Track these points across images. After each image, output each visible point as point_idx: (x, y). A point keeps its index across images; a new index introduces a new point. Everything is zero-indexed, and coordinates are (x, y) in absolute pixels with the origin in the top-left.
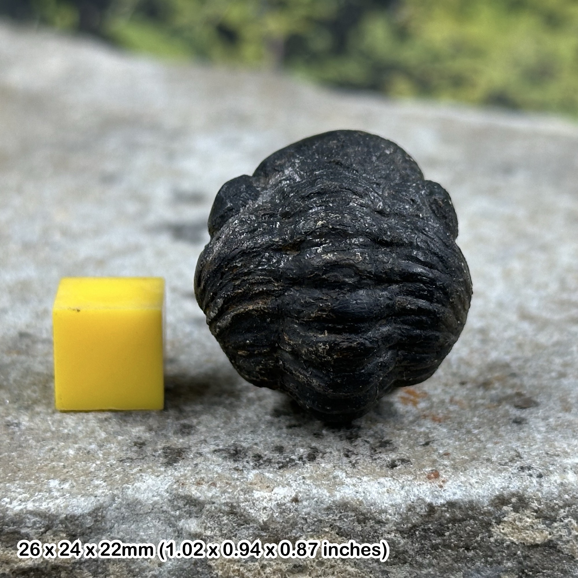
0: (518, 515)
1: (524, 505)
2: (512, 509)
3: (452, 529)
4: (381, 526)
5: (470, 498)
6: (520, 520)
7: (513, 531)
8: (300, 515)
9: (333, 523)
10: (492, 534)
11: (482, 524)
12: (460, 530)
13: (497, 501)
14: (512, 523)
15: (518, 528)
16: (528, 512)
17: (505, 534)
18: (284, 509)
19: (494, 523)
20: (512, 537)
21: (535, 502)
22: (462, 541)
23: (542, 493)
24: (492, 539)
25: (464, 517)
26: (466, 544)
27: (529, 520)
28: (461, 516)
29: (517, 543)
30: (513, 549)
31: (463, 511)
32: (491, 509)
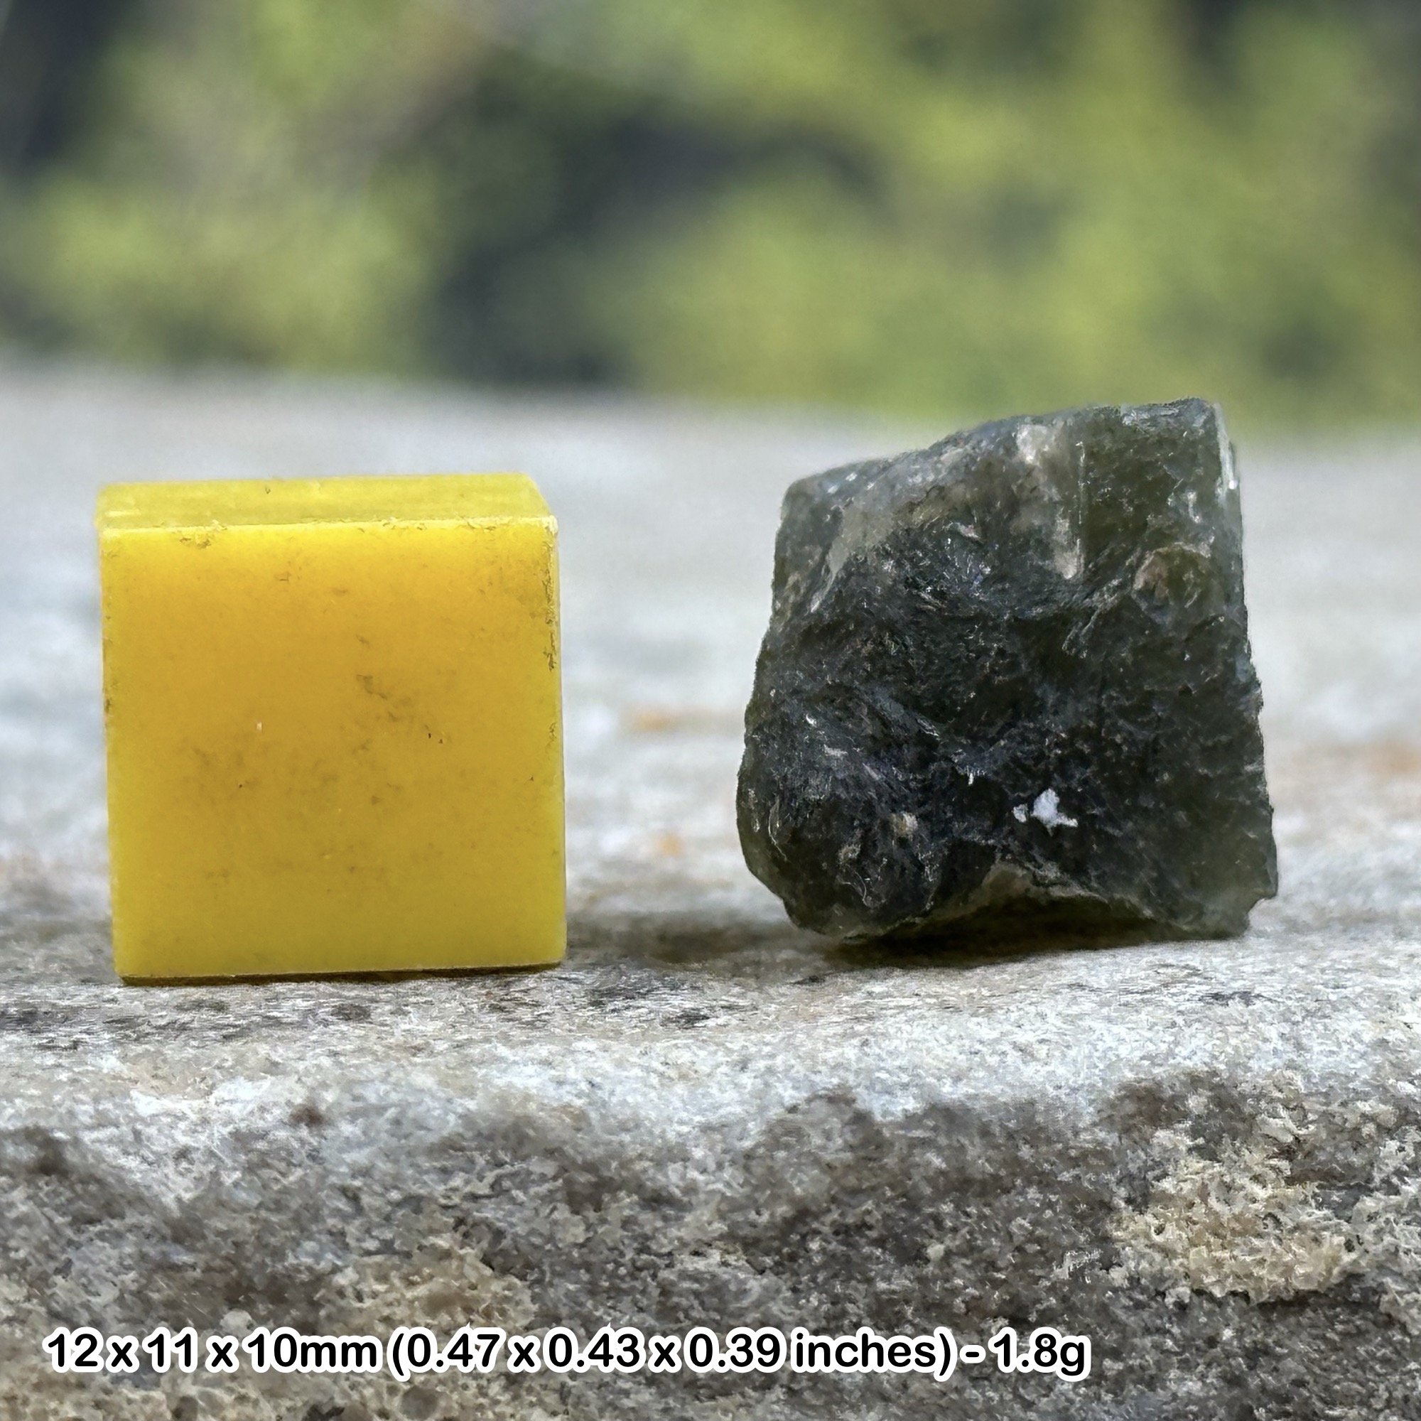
0: (1216, 1169)
1: (1240, 1126)
2: (1190, 1142)
3: (955, 1230)
4: (665, 1219)
5: (1024, 1095)
6: (1228, 1191)
8: (333, 1179)
9: (468, 1212)
10: (1118, 1254)
11: (1072, 1204)
12: (986, 1234)
13: (1130, 1107)
14: (1194, 1206)
16: (1254, 1157)
17: (1167, 1252)
18: (263, 1154)
19: (1123, 1204)
21: (1283, 1113)
22: (996, 1284)
23: (1308, 1077)
24: (1117, 1276)
25: (1003, 1173)
26: (1015, 1297)
27: (1261, 1193)
28: (989, 1169)
29: (1218, 1292)
30: (1203, 1319)
31: (996, 1147)
32: (1110, 1138)
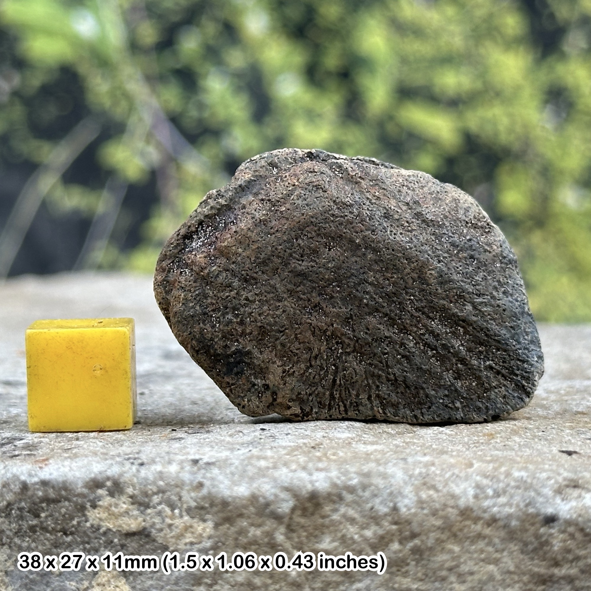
0: (114, 500)
1: (120, 490)
2: (107, 493)
3: (47, 510)
5: (65, 479)
6: (116, 505)
7: (109, 517)
10: (88, 518)
11: (76, 506)
12: (55, 511)
13: (91, 483)
14: (107, 509)
15: (113, 514)
16: (124, 498)
17: (101, 519)
19: (89, 507)
20: (109, 523)
21: (131, 487)
22: (59, 524)
23: (137, 478)
24: (88, 524)
25: (58, 497)
26: (63, 528)
27: (125, 506)
28: (54, 496)
29: (114, 530)
30: (110, 536)
31: (56, 491)
32: (85, 491)
